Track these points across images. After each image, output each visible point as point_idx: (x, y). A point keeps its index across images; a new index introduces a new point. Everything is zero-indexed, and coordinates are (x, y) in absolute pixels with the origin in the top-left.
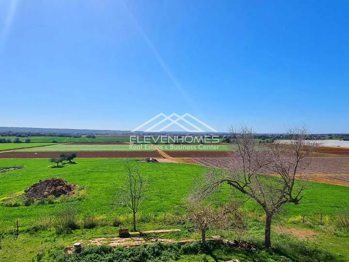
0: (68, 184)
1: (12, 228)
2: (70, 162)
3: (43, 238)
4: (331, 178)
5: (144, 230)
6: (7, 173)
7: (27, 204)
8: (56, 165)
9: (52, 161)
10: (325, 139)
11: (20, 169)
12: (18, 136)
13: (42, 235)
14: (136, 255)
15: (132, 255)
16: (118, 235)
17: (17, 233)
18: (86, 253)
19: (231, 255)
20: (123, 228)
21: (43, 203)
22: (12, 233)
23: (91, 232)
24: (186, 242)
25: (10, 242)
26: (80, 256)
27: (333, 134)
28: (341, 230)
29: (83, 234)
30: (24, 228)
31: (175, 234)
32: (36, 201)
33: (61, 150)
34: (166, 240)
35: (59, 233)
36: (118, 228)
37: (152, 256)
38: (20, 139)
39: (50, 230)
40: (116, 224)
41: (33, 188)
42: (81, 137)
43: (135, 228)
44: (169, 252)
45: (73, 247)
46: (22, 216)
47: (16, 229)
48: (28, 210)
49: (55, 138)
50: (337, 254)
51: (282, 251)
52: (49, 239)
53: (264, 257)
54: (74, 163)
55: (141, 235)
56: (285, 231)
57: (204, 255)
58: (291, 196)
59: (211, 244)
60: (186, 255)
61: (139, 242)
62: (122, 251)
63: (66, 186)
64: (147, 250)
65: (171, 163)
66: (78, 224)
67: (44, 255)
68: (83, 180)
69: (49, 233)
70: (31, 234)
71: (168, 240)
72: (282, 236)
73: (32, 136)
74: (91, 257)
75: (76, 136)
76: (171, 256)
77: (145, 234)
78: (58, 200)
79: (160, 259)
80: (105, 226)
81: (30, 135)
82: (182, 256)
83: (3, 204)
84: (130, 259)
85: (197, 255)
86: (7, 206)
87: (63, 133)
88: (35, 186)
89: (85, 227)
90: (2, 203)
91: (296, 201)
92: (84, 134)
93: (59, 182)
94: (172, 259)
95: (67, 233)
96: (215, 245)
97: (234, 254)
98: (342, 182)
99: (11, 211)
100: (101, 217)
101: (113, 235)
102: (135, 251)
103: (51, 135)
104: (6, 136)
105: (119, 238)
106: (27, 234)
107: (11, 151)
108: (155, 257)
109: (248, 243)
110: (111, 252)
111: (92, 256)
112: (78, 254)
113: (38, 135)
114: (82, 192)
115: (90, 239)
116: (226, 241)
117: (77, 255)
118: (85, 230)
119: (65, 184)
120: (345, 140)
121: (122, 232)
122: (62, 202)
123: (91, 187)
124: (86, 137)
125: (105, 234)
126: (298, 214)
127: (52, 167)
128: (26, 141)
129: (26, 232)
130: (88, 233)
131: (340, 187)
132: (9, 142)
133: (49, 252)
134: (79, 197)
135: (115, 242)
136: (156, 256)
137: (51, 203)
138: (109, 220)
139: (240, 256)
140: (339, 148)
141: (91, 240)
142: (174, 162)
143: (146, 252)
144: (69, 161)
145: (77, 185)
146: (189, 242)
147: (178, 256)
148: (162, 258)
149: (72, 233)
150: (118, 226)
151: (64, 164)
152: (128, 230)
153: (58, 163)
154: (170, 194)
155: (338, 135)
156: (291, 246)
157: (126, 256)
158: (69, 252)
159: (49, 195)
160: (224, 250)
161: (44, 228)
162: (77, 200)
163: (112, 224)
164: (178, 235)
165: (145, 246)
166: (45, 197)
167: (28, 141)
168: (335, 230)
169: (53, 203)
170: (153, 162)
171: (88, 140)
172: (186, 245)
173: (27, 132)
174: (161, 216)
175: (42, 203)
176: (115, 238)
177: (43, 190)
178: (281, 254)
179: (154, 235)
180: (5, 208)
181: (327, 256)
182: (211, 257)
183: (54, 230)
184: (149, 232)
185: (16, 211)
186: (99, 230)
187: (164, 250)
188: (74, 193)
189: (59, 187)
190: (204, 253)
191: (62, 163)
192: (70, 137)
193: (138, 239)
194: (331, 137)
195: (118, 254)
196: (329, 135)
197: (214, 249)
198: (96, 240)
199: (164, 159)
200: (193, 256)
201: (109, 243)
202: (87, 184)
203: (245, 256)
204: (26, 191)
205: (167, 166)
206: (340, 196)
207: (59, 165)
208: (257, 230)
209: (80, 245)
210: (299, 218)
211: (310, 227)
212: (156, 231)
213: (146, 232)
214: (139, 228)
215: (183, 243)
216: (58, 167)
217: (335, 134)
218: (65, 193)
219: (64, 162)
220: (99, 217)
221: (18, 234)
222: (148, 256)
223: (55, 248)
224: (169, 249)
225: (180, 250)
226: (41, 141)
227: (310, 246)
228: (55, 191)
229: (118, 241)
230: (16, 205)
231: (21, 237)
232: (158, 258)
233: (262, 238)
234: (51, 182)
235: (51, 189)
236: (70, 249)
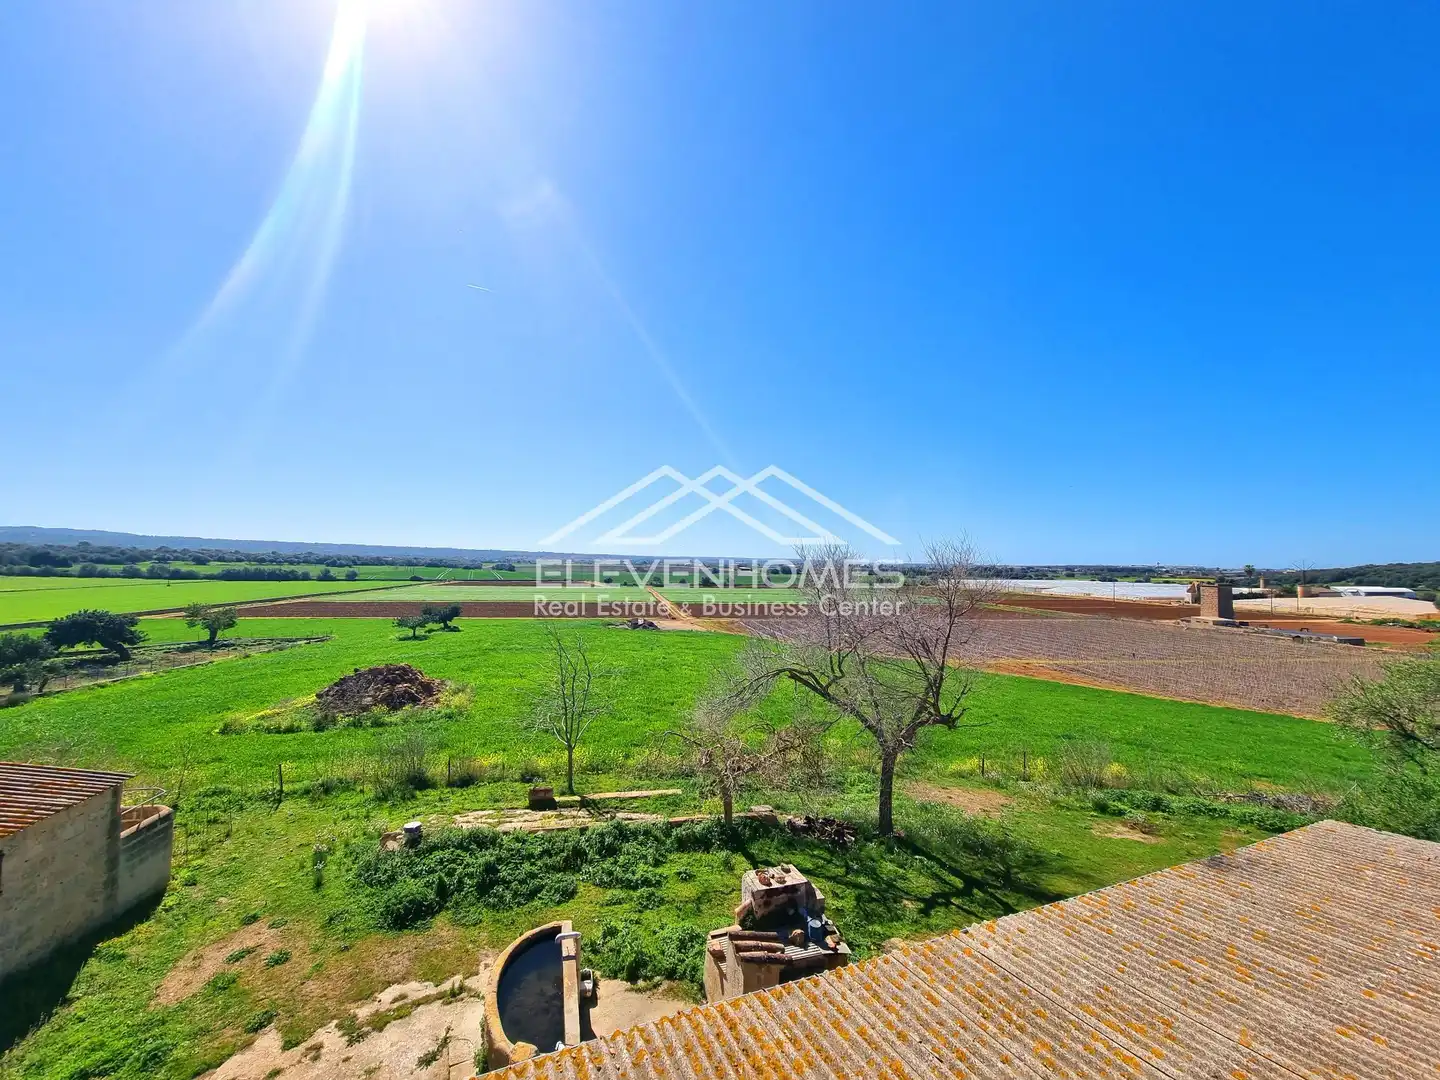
0: (426, 678)
1: (270, 786)
2: (446, 626)
3: (341, 809)
4: (1063, 669)
5: (595, 790)
6: (287, 652)
7: (319, 727)
8: (410, 633)
9: (400, 625)
10: (1057, 577)
11: (322, 644)
12: (328, 565)
13: (340, 801)
14: (557, 854)
15: (546, 853)
16: (527, 803)
17: (279, 798)
18: (433, 848)
19: (793, 854)
20: (542, 785)
21: (357, 724)
22: (265, 799)
23: (462, 794)
24: (685, 821)
25: (257, 820)
26: (417, 855)
27: (1076, 567)
28: (1068, 794)
29: (441, 800)
30: (297, 786)
31: (665, 802)
32: (343, 720)
33: (429, 599)
34: (642, 815)
35: (382, 798)
36: (529, 787)
37: (597, 857)
38: (334, 571)
39: (362, 791)
40: (528, 777)
41: (337, 688)
42: (480, 568)
43: (570, 786)
44: (640, 845)
45: (400, 834)
46: (300, 757)
47: (278, 788)
48: (317, 741)
49: (419, 571)
50: (1052, 851)
51: (919, 844)
52: (353, 813)
53: (873, 860)
54: (455, 629)
55: (585, 804)
56: (935, 794)
57: (724, 854)
58: (937, 709)
59: (745, 826)
60: (682, 852)
61: (576, 819)
62: (524, 842)
63: (421, 683)
64: (587, 841)
65: (689, 632)
66: (434, 775)
67: (331, 851)
68: (468, 669)
69: (359, 798)
70: (313, 800)
71: (647, 816)
72: (924, 808)
73: (362, 564)
74: (441, 859)
75: (469, 563)
76: (644, 857)
77: (594, 801)
78: (397, 717)
79: (616, 862)
80: (499, 781)
81: (359, 562)
82: (672, 857)
83: (259, 726)
84: (539, 863)
85: (708, 853)
86: (269, 731)
87: (439, 558)
88: (343, 681)
89: (450, 784)
90: (256, 723)
91: (949, 721)
92: (488, 560)
93: (404, 674)
94: (646, 863)
95: (403, 799)
96: (755, 830)
97: (801, 851)
98: (1090, 679)
99: (275, 744)
100: (494, 759)
101: (515, 804)
102: (554, 844)
103: (410, 564)
104: (299, 563)
105: (527, 811)
106: (305, 802)
107: (308, 600)
108: (604, 858)
109: (837, 825)
110: (494, 845)
111: (446, 854)
112: (411, 852)
113: (378, 562)
114: (457, 700)
115: (456, 813)
116: (783, 819)
117: (408, 852)
118: (449, 790)
119: (417, 679)
120: (1104, 580)
121: (536, 798)
122: (405, 721)
123: (484, 686)
124: (493, 568)
125: (496, 801)
126: (975, 753)
127: (401, 640)
128: (347, 576)
129: (301, 796)
130: (456, 798)
131: (1084, 690)
132: (306, 577)
133: (347, 845)
134: (448, 711)
135: (515, 820)
136: (605, 856)
137: (377, 724)
138: (511, 767)
139: (813, 856)
140: (1087, 597)
141: (457, 816)
142: (696, 628)
143: (584, 845)
144: (442, 625)
145: (449, 683)
146: (692, 821)
147: (661, 855)
148: (621, 859)
149: (414, 797)
150: (529, 781)
151: (430, 631)
152: (551, 790)
153: (413, 628)
154: (672, 704)
155: (1089, 568)
156: (943, 831)
157: (531, 856)
158: (392, 845)
159: (375, 705)
160: (776, 841)
161: (346, 786)
162: (442, 717)
163: (517, 777)
164: (674, 803)
165: (583, 831)
166: (365, 708)
167: (352, 577)
168: (1055, 793)
169: (382, 725)
170: (645, 627)
171: (498, 575)
172: (683, 827)
173: (351, 554)
174: (639, 757)
175: (354, 725)
176: (518, 812)
177: (361, 692)
178: (917, 851)
179: (614, 803)
180: (264, 736)
181: (1027, 856)
182: (744, 859)
183: (370, 791)
184: (602, 795)
185: (290, 743)
186: (483, 792)
187: (628, 842)
188: (437, 701)
189: (401, 687)
190: (727, 849)
191: (427, 629)
192: (455, 567)
193: (575, 813)
194: (1071, 573)
195: (512, 850)
196: (1068, 568)
197: (753, 839)
198: (471, 816)
199: (674, 621)
200: (698, 856)
201: (499, 823)
202: (474, 680)
203: (828, 857)
204: (319, 696)
205: (679, 639)
206: (1081, 712)
207: (417, 633)
208: (867, 792)
209: (418, 828)
210: (970, 764)
211: (998, 785)
212: (622, 795)
213: (596, 797)
214: (583, 786)
215: (679, 824)
216: (415, 637)
217: (1080, 566)
218: (414, 700)
219: (430, 626)
220: (487, 760)
221: (280, 801)
222: (586, 854)
223: (365, 834)
224: (641, 838)
225: (668, 842)
226: (383, 577)
227: (989, 832)
228: (391, 695)
229: (522, 819)
230: (290, 730)
231: (287, 807)
232: (611, 860)
233: (874, 812)
234: (381, 674)
235: (381, 691)
236: (394, 838)
